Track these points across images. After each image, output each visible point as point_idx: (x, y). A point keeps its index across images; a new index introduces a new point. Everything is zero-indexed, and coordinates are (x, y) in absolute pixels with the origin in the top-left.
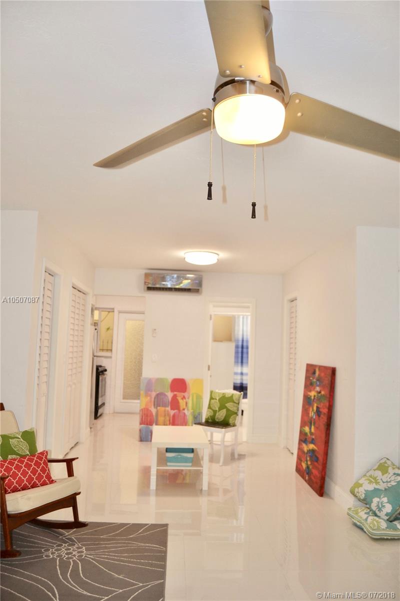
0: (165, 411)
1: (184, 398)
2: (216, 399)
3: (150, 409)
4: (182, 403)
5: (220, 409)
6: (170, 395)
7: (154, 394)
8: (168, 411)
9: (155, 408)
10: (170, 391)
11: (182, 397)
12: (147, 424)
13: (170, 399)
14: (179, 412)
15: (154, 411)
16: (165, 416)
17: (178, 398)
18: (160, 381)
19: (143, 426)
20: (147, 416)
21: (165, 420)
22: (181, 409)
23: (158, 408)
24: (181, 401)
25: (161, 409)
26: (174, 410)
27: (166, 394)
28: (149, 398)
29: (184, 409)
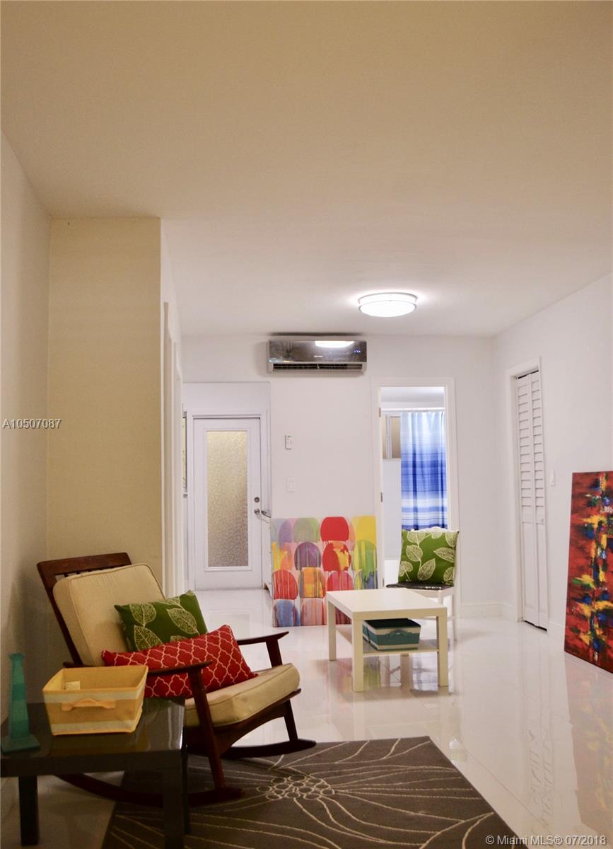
0: (315, 573)
1: (345, 549)
2: (416, 544)
3: (289, 571)
4: (343, 558)
5: (425, 559)
6: (321, 546)
7: (294, 547)
8: (320, 573)
9: (297, 569)
10: (321, 539)
11: (342, 548)
12: (286, 597)
13: (322, 554)
14: (339, 573)
15: (296, 574)
16: (316, 581)
17: (334, 550)
18: (304, 523)
19: (279, 600)
20: (286, 583)
21: (316, 588)
22: (342, 568)
23: (303, 569)
24: (340, 555)
25: (308, 570)
26: (330, 571)
27: (315, 543)
28: (286, 552)
29: (346, 569)
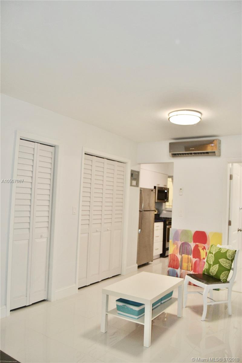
0: (188, 258)
1: (204, 248)
2: (213, 254)
3: (176, 255)
4: (203, 253)
6: (192, 245)
7: (179, 243)
8: (191, 258)
9: (180, 255)
10: (193, 242)
11: (203, 247)
12: (174, 268)
13: (193, 249)
14: (200, 261)
15: (179, 257)
16: (188, 262)
17: (199, 248)
18: (185, 232)
19: (170, 268)
20: (174, 260)
21: (188, 266)
22: (202, 258)
23: (183, 255)
24: (201, 251)
25: (185, 256)
26: (196, 258)
27: (190, 243)
28: (176, 246)
29: (204, 259)
